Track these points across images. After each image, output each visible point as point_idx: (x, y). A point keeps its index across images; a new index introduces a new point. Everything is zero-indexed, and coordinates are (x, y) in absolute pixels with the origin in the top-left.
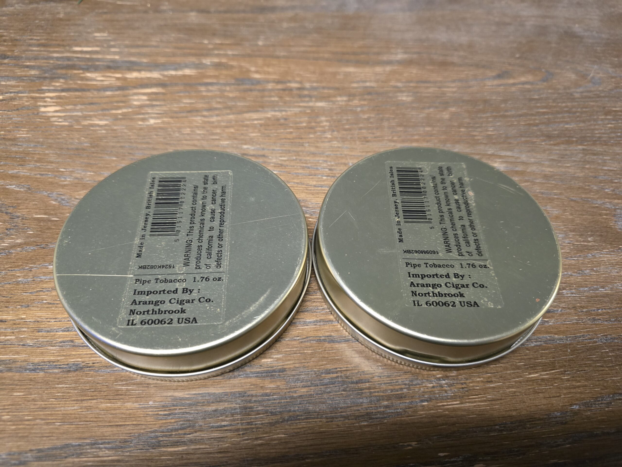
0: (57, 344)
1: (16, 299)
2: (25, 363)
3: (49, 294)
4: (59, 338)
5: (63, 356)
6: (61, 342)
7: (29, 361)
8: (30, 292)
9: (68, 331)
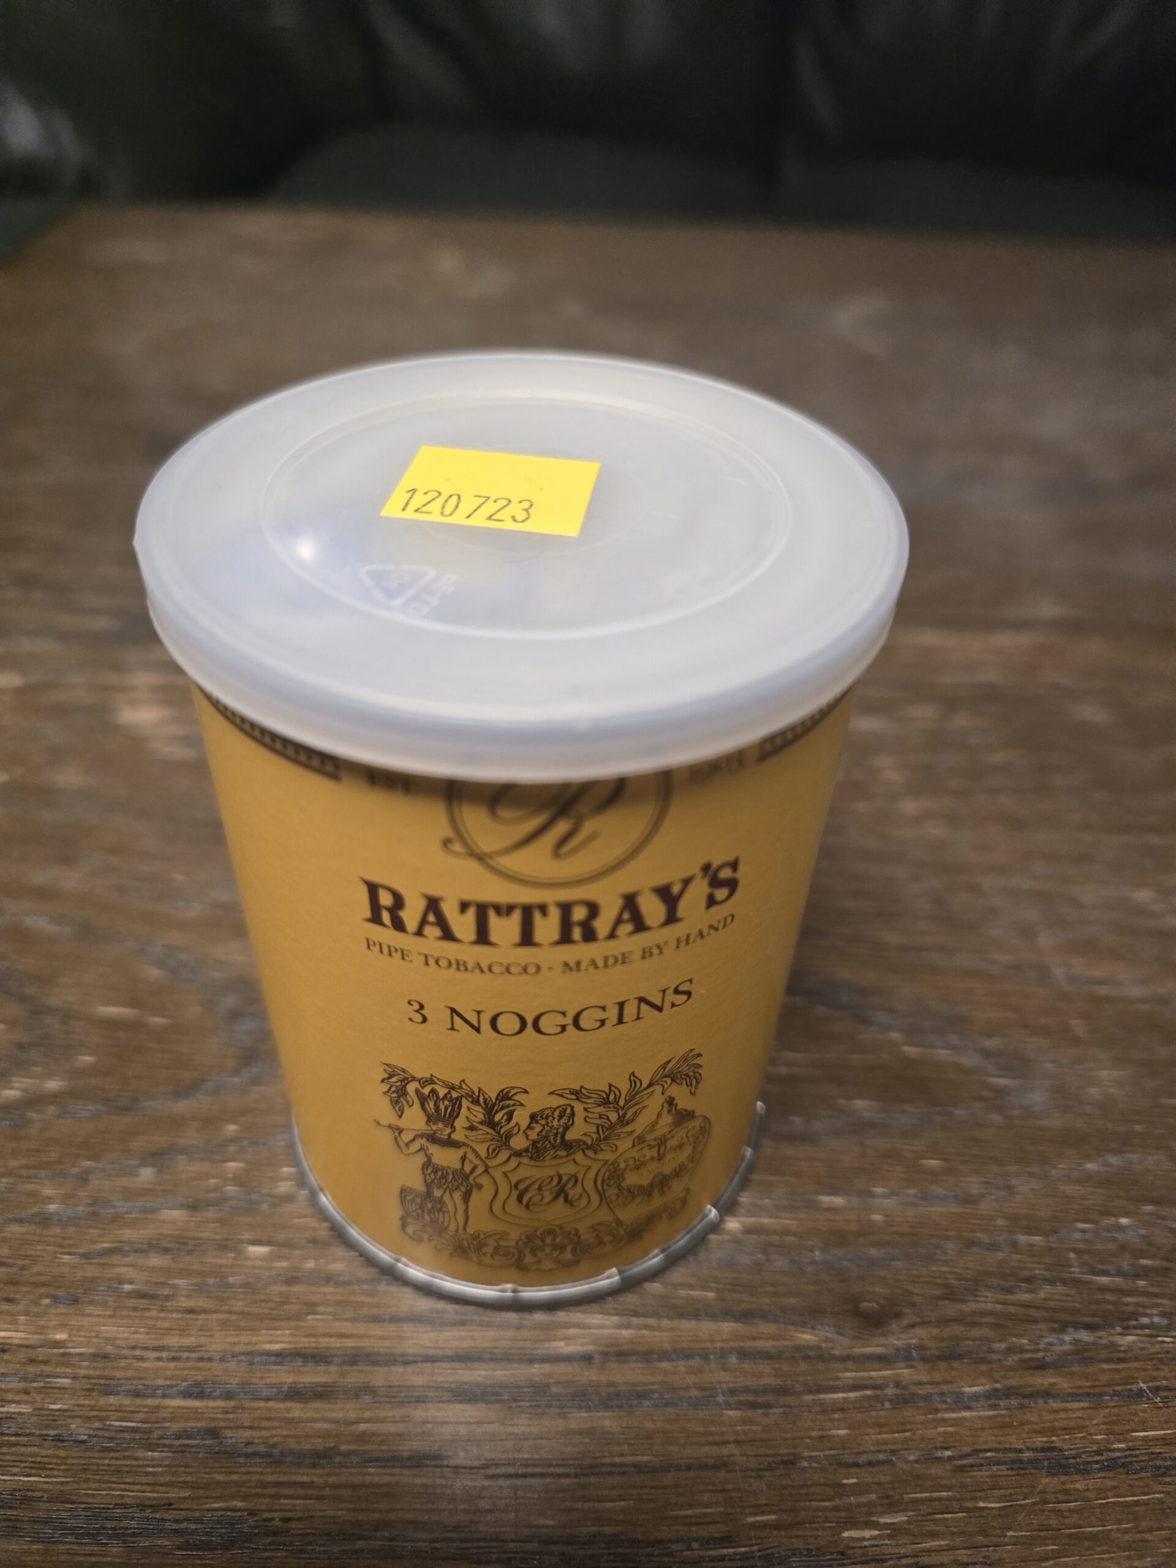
0: (167, 1442)
1: (39, 1274)
2: (60, 1506)
3: (141, 1261)
4: (171, 1421)
5: (186, 1485)
6: (178, 1437)
7: (74, 1498)
8: (82, 1251)
9: (201, 1395)
